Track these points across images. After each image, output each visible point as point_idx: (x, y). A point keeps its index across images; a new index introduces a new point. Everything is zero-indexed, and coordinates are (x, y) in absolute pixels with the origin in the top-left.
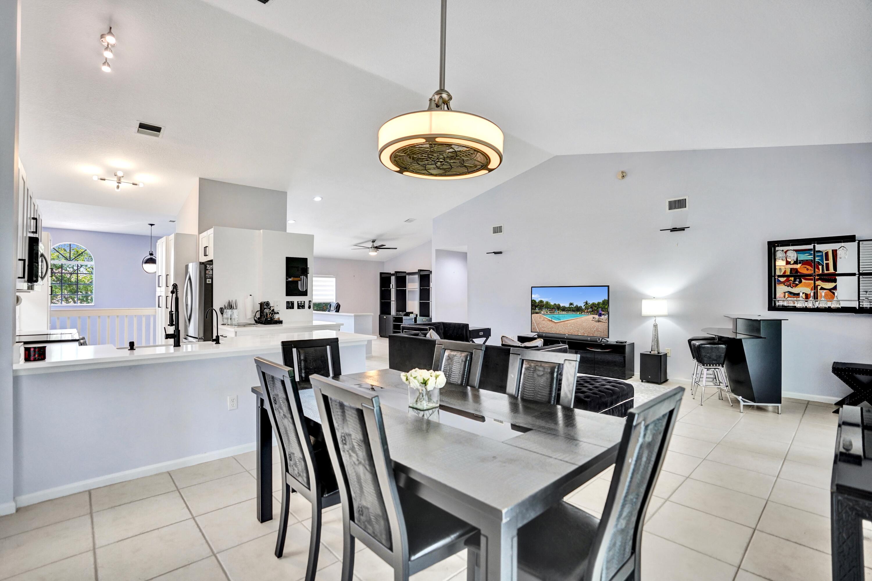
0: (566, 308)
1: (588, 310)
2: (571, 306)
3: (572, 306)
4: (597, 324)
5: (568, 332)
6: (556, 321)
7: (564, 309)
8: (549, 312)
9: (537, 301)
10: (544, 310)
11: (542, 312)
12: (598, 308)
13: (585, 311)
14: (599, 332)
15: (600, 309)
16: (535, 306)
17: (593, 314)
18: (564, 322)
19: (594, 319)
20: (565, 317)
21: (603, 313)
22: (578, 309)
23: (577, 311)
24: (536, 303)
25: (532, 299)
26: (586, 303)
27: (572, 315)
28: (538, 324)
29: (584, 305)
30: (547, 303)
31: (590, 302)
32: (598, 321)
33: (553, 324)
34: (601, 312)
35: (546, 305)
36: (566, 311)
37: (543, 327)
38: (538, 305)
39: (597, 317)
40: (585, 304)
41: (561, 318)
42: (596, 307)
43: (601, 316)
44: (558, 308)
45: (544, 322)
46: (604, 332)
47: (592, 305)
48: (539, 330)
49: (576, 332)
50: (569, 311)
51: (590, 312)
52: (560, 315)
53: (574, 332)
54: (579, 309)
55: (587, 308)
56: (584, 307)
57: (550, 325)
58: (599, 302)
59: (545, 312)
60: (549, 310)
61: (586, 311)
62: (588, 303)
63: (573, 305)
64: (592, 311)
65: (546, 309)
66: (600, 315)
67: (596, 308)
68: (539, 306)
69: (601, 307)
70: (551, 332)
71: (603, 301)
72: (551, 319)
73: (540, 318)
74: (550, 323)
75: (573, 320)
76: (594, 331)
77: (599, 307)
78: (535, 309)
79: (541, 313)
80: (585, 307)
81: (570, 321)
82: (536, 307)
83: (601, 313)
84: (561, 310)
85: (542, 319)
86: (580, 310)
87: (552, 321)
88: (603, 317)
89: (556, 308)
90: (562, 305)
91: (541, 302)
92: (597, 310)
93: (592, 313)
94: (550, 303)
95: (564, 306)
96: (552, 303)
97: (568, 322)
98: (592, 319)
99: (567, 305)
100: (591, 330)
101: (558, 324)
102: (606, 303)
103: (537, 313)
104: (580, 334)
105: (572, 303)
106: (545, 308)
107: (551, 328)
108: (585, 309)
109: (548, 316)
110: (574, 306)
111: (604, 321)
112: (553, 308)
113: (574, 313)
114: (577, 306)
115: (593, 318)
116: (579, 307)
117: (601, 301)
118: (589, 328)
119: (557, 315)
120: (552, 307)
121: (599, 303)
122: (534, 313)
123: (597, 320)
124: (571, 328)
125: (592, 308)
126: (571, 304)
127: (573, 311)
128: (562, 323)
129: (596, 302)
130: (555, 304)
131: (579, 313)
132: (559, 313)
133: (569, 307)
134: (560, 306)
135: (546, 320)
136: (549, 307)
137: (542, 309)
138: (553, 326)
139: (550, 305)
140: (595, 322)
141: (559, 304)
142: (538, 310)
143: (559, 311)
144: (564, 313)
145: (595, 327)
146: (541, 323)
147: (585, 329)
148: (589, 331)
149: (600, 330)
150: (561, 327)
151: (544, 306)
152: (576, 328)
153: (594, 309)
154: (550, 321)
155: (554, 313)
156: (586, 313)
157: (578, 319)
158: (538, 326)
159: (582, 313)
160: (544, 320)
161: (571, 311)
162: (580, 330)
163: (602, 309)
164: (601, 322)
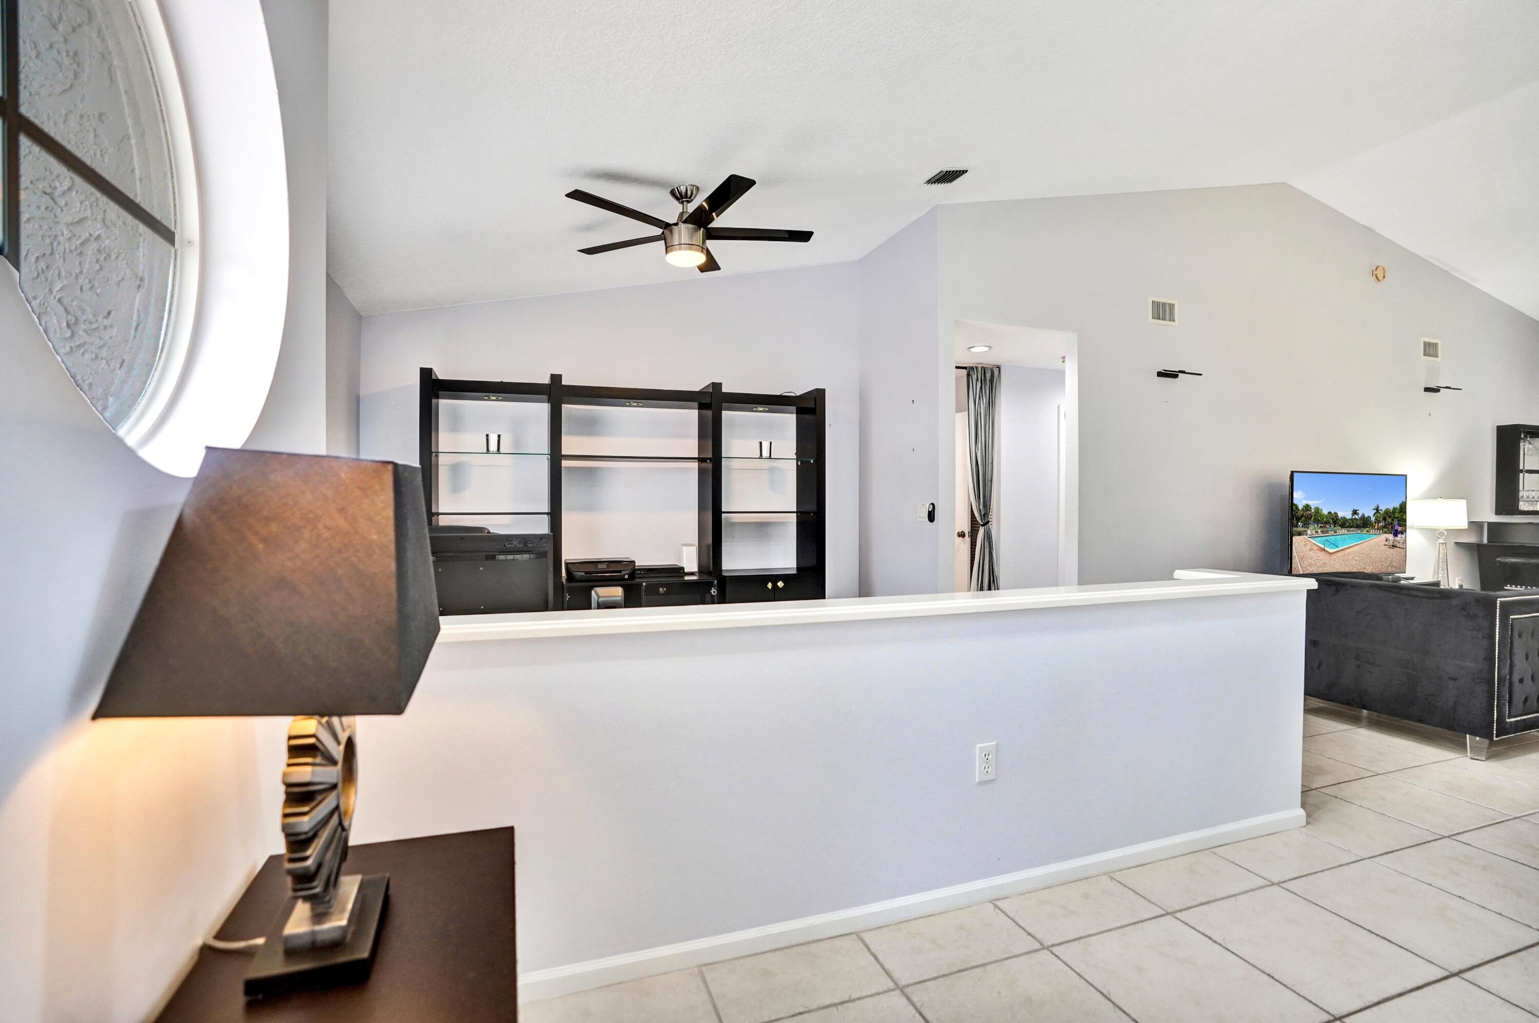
0: (1346, 520)
1: (1380, 524)
2: (1354, 517)
3: (1357, 517)
4: (1392, 551)
6: (1331, 551)
7: (1344, 524)
8: (1319, 531)
9: (1300, 507)
10: (1311, 527)
11: (1309, 532)
12: (1393, 520)
13: (1375, 526)
14: (1394, 569)
15: (1396, 522)
16: (1296, 519)
17: (1386, 533)
18: (1343, 552)
21: (1400, 529)
22: (1364, 524)
23: (1363, 527)
24: (1299, 510)
26: (1377, 509)
27: (1357, 536)
28: (1301, 559)
29: (1374, 514)
30: (1317, 509)
31: (1383, 508)
32: (1393, 546)
33: (1327, 557)
34: (1397, 527)
35: (1315, 515)
36: (1347, 527)
37: (1310, 565)
38: (1302, 516)
39: (1391, 537)
40: (1375, 511)
41: (1340, 544)
42: (1390, 517)
44: (1335, 522)
45: (1311, 553)
47: (1385, 513)
48: (1303, 571)
50: (1351, 527)
52: (1338, 537)
54: (1366, 522)
55: (1377, 521)
56: (1373, 519)
57: (1321, 560)
58: (1395, 506)
59: (1314, 532)
60: (1320, 525)
61: (1376, 527)
62: (1379, 509)
63: (1357, 514)
64: (1385, 527)
65: (1316, 525)
66: (1396, 535)
67: (1390, 520)
68: (1303, 518)
69: (1398, 517)
72: (1323, 546)
73: (1305, 545)
74: (1321, 555)
75: (1357, 547)
76: (1387, 566)
77: (1395, 518)
78: (1297, 524)
79: (1306, 535)
80: (1376, 519)
81: (1353, 549)
82: (1298, 519)
83: (1395, 531)
84: (1340, 526)
85: (1309, 547)
86: (1368, 525)
87: (1324, 550)
88: (1399, 536)
90: (1341, 514)
91: (1308, 508)
92: (1391, 524)
93: (1385, 530)
94: (1321, 511)
95: (1344, 517)
96: (1325, 512)
97: (1349, 550)
99: (1348, 515)
101: (1334, 556)
102: (1403, 508)
103: (1300, 534)
105: (1356, 510)
106: (1314, 522)
107: (1322, 566)
108: (1375, 523)
109: (1319, 539)
110: (1360, 516)
112: (1326, 523)
113: (1359, 531)
114: (1363, 516)
115: (1386, 540)
116: (1367, 518)
117: (1397, 506)
118: (1381, 562)
119: (1333, 537)
120: (1325, 520)
121: (1395, 509)
123: (1391, 543)
124: (1354, 562)
125: (1384, 519)
126: (1355, 512)
127: (1358, 527)
128: (1340, 554)
129: (1391, 508)
130: (1330, 513)
131: (1367, 531)
132: (1335, 532)
133: (1351, 519)
134: (1338, 516)
135: (1315, 548)
136: (1320, 519)
137: (1308, 525)
138: (1327, 561)
139: (1322, 516)
140: (1389, 549)
141: (1336, 513)
142: (1302, 526)
143: (1336, 528)
144: (1344, 531)
145: (1389, 559)
146: (1307, 556)
147: (1374, 564)
148: (1380, 567)
149: (1395, 564)
150: (1339, 563)
151: (1311, 518)
152: (1361, 563)
153: (1388, 522)
154: (1321, 551)
155: (1327, 532)
156: (1376, 531)
157: (1365, 544)
158: (1302, 563)
159: (1371, 531)
160: (1313, 550)
161: (1354, 527)
162: (1367, 567)
163: (1399, 520)
164: (1397, 547)
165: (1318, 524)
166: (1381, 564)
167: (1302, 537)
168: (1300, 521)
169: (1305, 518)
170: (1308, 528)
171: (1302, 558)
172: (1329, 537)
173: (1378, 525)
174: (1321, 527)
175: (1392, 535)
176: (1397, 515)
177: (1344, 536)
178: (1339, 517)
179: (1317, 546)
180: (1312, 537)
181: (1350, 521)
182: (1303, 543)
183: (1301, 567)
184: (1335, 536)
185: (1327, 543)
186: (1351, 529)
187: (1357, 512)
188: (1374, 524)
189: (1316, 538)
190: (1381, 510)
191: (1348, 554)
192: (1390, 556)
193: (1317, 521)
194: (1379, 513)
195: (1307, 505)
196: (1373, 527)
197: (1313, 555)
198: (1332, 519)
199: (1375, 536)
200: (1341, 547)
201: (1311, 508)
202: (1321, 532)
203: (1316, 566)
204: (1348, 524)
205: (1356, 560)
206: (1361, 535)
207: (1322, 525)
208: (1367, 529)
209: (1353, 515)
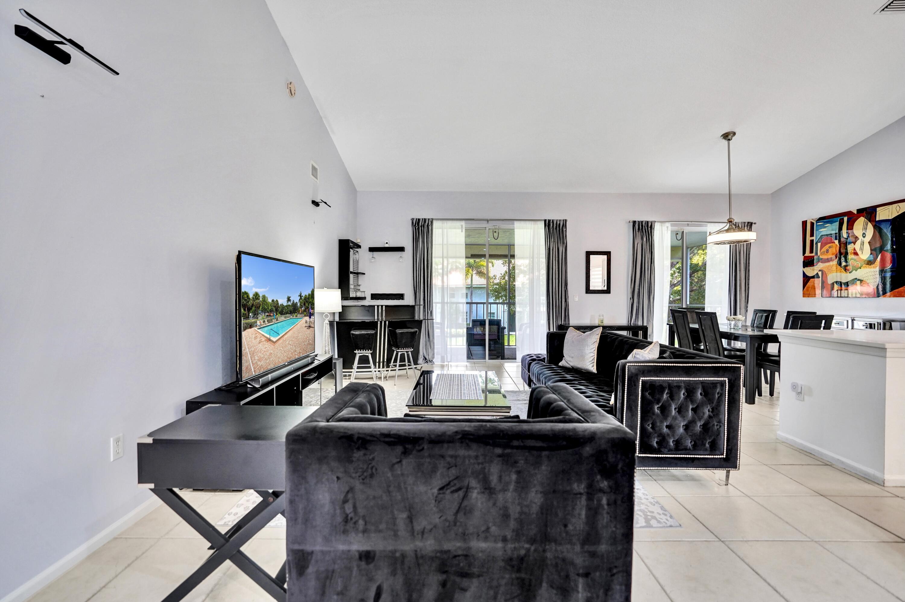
0: (284, 307)
1: (302, 309)
2: (288, 304)
3: (290, 303)
5: (286, 358)
7: (282, 311)
8: (266, 320)
9: (251, 296)
10: (260, 317)
11: (258, 322)
14: (310, 346)
15: (309, 306)
16: (248, 309)
18: (282, 338)
21: (312, 312)
22: (294, 309)
23: (294, 312)
24: (250, 299)
25: (242, 290)
28: (252, 355)
29: (299, 301)
31: (304, 294)
32: (309, 326)
33: (272, 346)
34: (310, 310)
35: (262, 303)
36: (284, 314)
37: (259, 360)
38: (252, 306)
39: (307, 318)
40: (300, 298)
42: (307, 302)
44: (277, 309)
45: (260, 345)
46: (312, 344)
47: (305, 299)
48: (254, 369)
49: (294, 354)
52: (279, 324)
53: (292, 355)
54: (295, 307)
55: (301, 306)
56: (299, 304)
57: (267, 351)
59: (262, 322)
60: (267, 314)
61: (300, 311)
62: (302, 295)
63: (290, 301)
65: (263, 315)
66: (309, 316)
68: (253, 308)
69: (310, 302)
70: (270, 368)
72: (268, 336)
73: (255, 337)
74: (268, 345)
75: (291, 331)
76: (307, 345)
78: (249, 315)
79: (256, 326)
81: (287, 334)
83: (310, 313)
84: (280, 313)
85: (257, 340)
86: (296, 310)
87: (269, 339)
88: (311, 317)
89: (274, 309)
90: (280, 302)
91: (257, 296)
93: (305, 313)
94: (267, 299)
95: (282, 304)
96: (270, 300)
97: (285, 336)
99: (286, 302)
100: (304, 344)
101: (277, 344)
102: (313, 294)
103: (251, 326)
104: (297, 357)
106: (262, 311)
107: (268, 358)
108: (300, 308)
112: (271, 311)
113: (291, 317)
114: (293, 301)
116: (295, 304)
117: (310, 292)
118: (303, 342)
119: (276, 325)
120: (270, 308)
121: (308, 295)
122: (244, 328)
123: (307, 324)
124: (289, 347)
125: (304, 304)
126: (289, 299)
127: (291, 313)
128: (280, 340)
130: (273, 301)
131: (296, 316)
132: (277, 319)
133: (286, 306)
134: (278, 304)
135: (263, 340)
136: (266, 307)
137: (258, 314)
138: (271, 352)
139: (268, 304)
140: (307, 330)
141: (277, 301)
142: (253, 317)
143: (277, 316)
144: (282, 318)
145: (307, 338)
146: (256, 350)
147: (300, 346)
148: (303, 347)
149: (310, 341)
150: (280, 351)
151: (260, 307)
152: (293, 346)
154: (267, 341)
155: (272, 320)
156: (300, 315)
157: (295, 327)
158: (253, 359)
159: (298, 316)
160: (261, 342)
161: (288, 313)
162: (296, 349)
163: (312, 305)
165: (265, 313)
167: (252, 329)
168: (251, 311)
169: (255, 307)
170: (258, 318)
172: (273, 326)
174: (267, 316)
176: (310, 300)
179: (264, 336)
181: (286, 308)
182: (253, 336)
183: (252, 363)
186: (286, 315)
189: (264, 329)
190: (304, 297)
191: (286, 339)
192: (308, 335)
193: (264, 310)
194: (302, 299)
195: (256, 293)
196: (298, 312)
197: (262, 348)
198: (275, 307)
201: (259, 297)
202: (268, 321)
203: (264, 359)
204: (284, 311)
205: (290, 345)
207: (268, 314)
208: (296, 314)
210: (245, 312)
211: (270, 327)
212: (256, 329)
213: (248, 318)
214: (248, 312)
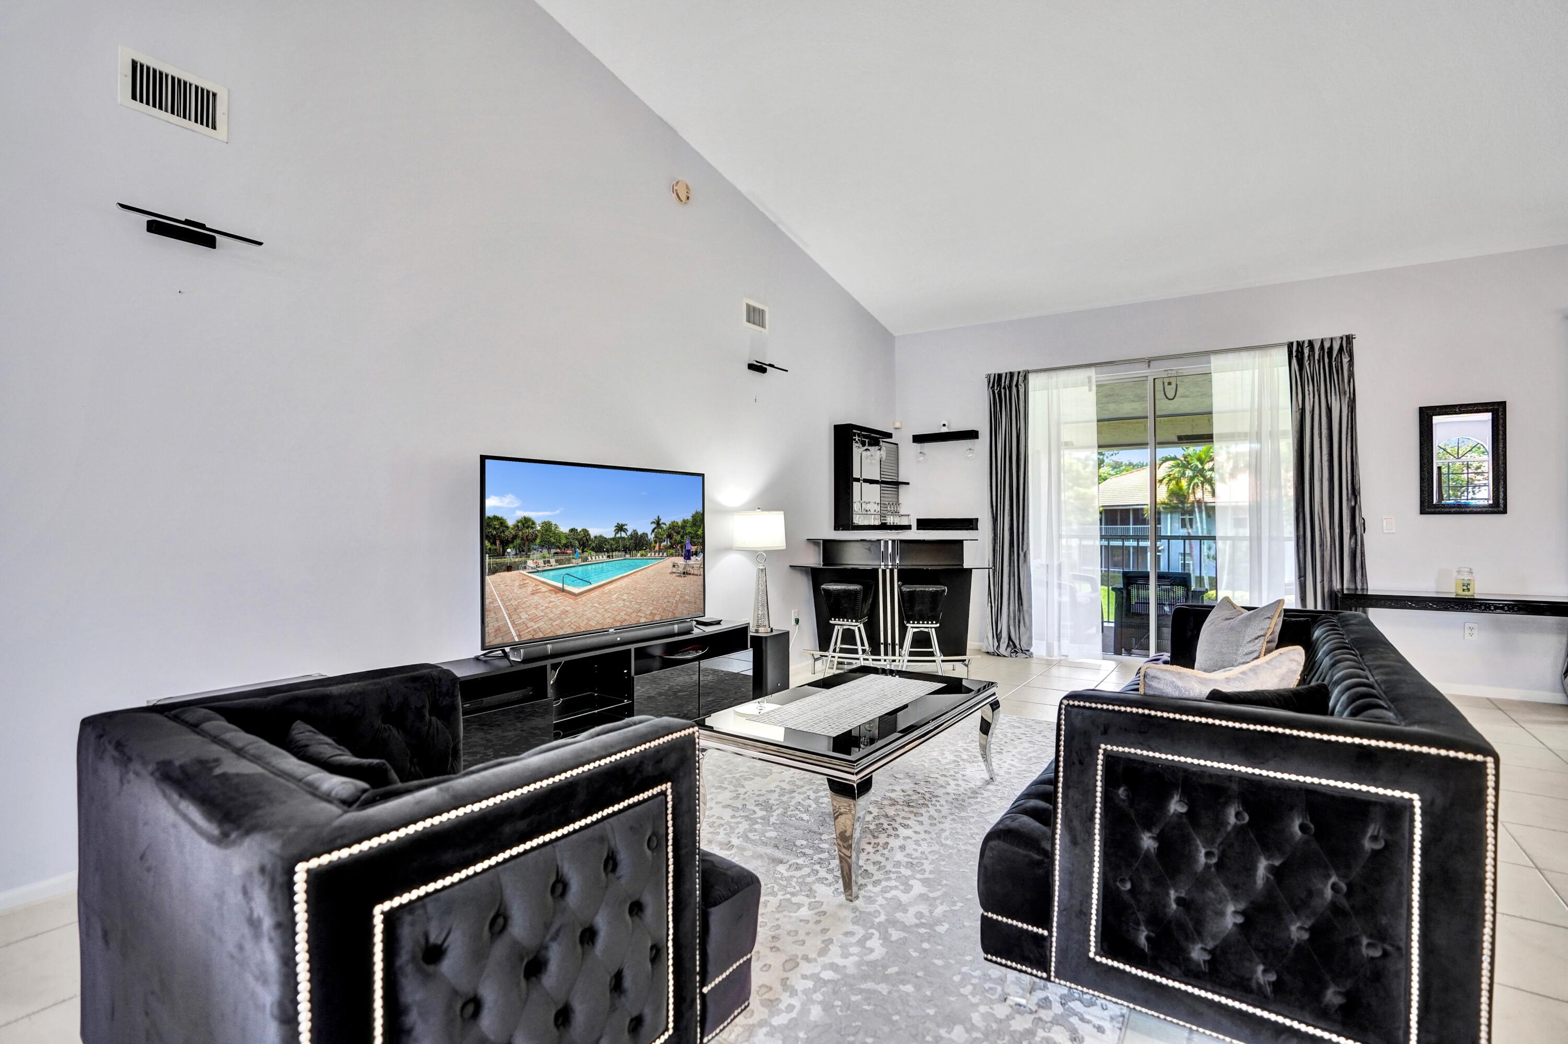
0: (606, 540)
1: (662, 544)
2: (618, 535)
3: (623, 535)
4: (682, 580)
5: (610, 621)
6: (576, 590)
7: (601, 546)
8: (553, 561)
9: (511, 523)
10: (536, 555)
11: (530, 563)
12: (682, 537)
13: (654, 547)
14: (687, 605)
15: (687, 540)
16: (502, 542)
17: (672, 555)
18: (600, 590)
19: (674, 570)
20: (602, 571)
21: (693, 549)
22: (637, 544)
23: (635, 549)
24: (507, 527)
25: (489, 513)
26: (658, 523)
28: (513, 612)
29: (653, 531)
30: (547, 526)
31: (667, 521)
32: (684, 573)
33: (570, 600)
34: (689, 547)
35: (543, 535)
36: (608, 551)
37: (534, 619)
38: (514, 537)
39: (680, 561)
40: (654, 526)
42: (678, 533)
43: (689, 559)
44: (584, 543)
45: (536, 597)
46: (695, 603)
47: (670, 528)
48: (518, 632)
49: (634, 615)
50: (615, 550)
51: (667, 548)
52: (589, 567)
53: (627, 618)
54: (640, 541)
55: (658, 539)
56: (651, 537)
57: (556, 607)
58: (685, 518)
59: (541, 562)
60: (553, 551)
61: (657, 548)
62: (662, 522)
63: (625, 531)
64: (671, 547)
65: (545, 551)
66: (688, 556)
67: (678, 538)
68: (518, 541)
69: (690, 533)
70: (560, 632)
71: (692, 517)
72: (560, 585)
73: (522, 586)
74: (558, 598)
75: (626, 579)
76: (677, 603)
77: (686, 534)
78: (504, 551)
79: (525, 568)
80: (656, 537)
81: (618, 584)
82: (505, 543)
83: (689, 551)
84: (593, 549)
85: (530, 589)
86: (643, 545)
87: (563, 590)
88: (693, 558)
89: (577, 543)
90: (594, 532)
91: (526, 523)
92: (681, 542)
93: (672, 551)
94: (557, 527)
95: (601, 536)
96: (564, 529)
97: (612, 587)
98: (671, 569)
100: (668, 602)
101: (584, 598)
102: (699, 520)
103: (509, 568)
104: (643, 620)
105: (623, 525)
106: (542, 547)
107: (559, 618)
108: (656, 542)
110: (629, 533)
111: (696, 572)
112: (566, 546)
113: (628, 556)
114: (635, 532)
115: (674, 566)
116: (641, 536)
117: (689, 517)
118: (665, 598)
119: (580, 568)
120: (564, 541)
121: (685, 522)
122: (493, 571)
123: (681, 570)
124: (621, 603)
125: (670, 536)
126: (620, 528)
127: (627, 550)
128: (593, 594)
129: (679, 519)
130: (572, 530)
131: (642, 555)
132: (586, 559)
133: (613, 539)
134: (589, 535)
135: (544, 589)
136: (552, 540)
137: (529, 550)
138: (568, 608)
139: (558, 535)
140: (678, 578)
141: (585, 531)
142: (516, 554)
143: (586, 554)
144: (603, 557)
145: (679, 592)
146: (528, 604)
147: (655, 603)
148: (665, 606)
149: (688, 598)
150: (593, 609)
151: (535, 539)
152: (633, 603)
153: (675, 540)
154: (556, 593)
155: (569, 561)
156: (657, 554)
157: (639, 573)
158: (514, 617)
159: (649, 555)
160: (539, 593)
161: (619, 551)
162: (642, 608)
163: (692, 537)
164: (690, 574)
165: (549, 549)
166: (666, 600)
167: (514, 573)
168: (511, 545)
169: (522, 539)
170: (528, 557)
171: (515, 610)
173: (660, 546)
174: (556, 553)
175: (683, 558)
176: (689, 530)
177: (600, 565)
178: (592, 537)
179: (548, 585)
180: (538, 571)
181: (613, 542)
182: (517, 583)
183: (513, 623)
184: (584, 567)
185: (567, 579)
186: (614, 554)
187: (625, 527)
188: (653, 544)
189: (546, 573)
190: (665, 524)
191: (610, 591)
192: (680, 588)
193: (548, 545)
194: (661, 528)
195: (525, 518)
196: (652, 549)
197: (540, 601)
198: (579, 540)
199: (656, 562)
200: (596, 582)
201: (533, 523)
202: (557, 561)
203: (546, 618)
204: (608, 546)
205: (624, 600)
206: (630, 561)
207: (558, 550)
208: (643, 552)
209: (617, 533)
210: (494, 547)
211: (564, 571)
212: (524, 572)
213: (503, 555)
214: (503, 547)
